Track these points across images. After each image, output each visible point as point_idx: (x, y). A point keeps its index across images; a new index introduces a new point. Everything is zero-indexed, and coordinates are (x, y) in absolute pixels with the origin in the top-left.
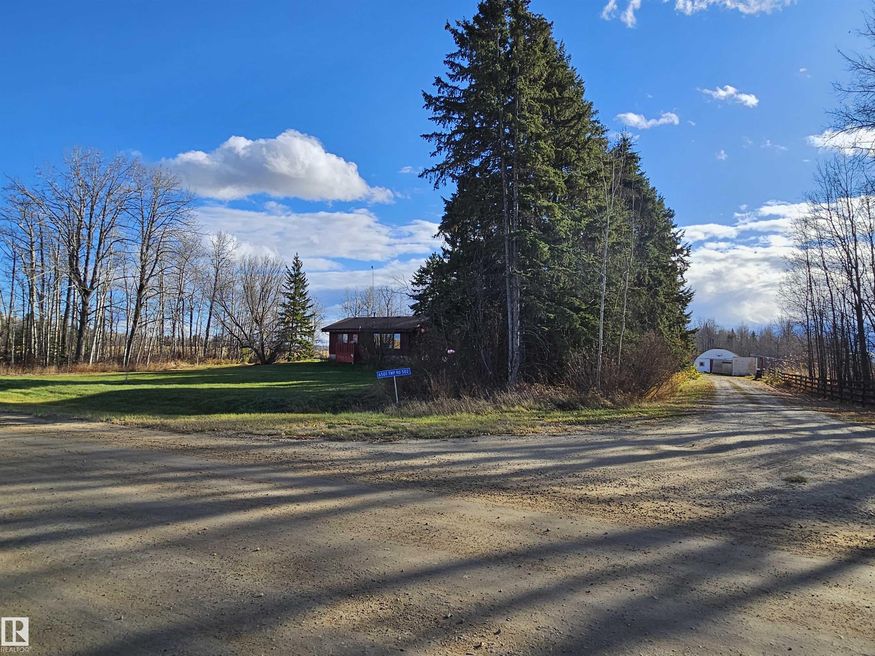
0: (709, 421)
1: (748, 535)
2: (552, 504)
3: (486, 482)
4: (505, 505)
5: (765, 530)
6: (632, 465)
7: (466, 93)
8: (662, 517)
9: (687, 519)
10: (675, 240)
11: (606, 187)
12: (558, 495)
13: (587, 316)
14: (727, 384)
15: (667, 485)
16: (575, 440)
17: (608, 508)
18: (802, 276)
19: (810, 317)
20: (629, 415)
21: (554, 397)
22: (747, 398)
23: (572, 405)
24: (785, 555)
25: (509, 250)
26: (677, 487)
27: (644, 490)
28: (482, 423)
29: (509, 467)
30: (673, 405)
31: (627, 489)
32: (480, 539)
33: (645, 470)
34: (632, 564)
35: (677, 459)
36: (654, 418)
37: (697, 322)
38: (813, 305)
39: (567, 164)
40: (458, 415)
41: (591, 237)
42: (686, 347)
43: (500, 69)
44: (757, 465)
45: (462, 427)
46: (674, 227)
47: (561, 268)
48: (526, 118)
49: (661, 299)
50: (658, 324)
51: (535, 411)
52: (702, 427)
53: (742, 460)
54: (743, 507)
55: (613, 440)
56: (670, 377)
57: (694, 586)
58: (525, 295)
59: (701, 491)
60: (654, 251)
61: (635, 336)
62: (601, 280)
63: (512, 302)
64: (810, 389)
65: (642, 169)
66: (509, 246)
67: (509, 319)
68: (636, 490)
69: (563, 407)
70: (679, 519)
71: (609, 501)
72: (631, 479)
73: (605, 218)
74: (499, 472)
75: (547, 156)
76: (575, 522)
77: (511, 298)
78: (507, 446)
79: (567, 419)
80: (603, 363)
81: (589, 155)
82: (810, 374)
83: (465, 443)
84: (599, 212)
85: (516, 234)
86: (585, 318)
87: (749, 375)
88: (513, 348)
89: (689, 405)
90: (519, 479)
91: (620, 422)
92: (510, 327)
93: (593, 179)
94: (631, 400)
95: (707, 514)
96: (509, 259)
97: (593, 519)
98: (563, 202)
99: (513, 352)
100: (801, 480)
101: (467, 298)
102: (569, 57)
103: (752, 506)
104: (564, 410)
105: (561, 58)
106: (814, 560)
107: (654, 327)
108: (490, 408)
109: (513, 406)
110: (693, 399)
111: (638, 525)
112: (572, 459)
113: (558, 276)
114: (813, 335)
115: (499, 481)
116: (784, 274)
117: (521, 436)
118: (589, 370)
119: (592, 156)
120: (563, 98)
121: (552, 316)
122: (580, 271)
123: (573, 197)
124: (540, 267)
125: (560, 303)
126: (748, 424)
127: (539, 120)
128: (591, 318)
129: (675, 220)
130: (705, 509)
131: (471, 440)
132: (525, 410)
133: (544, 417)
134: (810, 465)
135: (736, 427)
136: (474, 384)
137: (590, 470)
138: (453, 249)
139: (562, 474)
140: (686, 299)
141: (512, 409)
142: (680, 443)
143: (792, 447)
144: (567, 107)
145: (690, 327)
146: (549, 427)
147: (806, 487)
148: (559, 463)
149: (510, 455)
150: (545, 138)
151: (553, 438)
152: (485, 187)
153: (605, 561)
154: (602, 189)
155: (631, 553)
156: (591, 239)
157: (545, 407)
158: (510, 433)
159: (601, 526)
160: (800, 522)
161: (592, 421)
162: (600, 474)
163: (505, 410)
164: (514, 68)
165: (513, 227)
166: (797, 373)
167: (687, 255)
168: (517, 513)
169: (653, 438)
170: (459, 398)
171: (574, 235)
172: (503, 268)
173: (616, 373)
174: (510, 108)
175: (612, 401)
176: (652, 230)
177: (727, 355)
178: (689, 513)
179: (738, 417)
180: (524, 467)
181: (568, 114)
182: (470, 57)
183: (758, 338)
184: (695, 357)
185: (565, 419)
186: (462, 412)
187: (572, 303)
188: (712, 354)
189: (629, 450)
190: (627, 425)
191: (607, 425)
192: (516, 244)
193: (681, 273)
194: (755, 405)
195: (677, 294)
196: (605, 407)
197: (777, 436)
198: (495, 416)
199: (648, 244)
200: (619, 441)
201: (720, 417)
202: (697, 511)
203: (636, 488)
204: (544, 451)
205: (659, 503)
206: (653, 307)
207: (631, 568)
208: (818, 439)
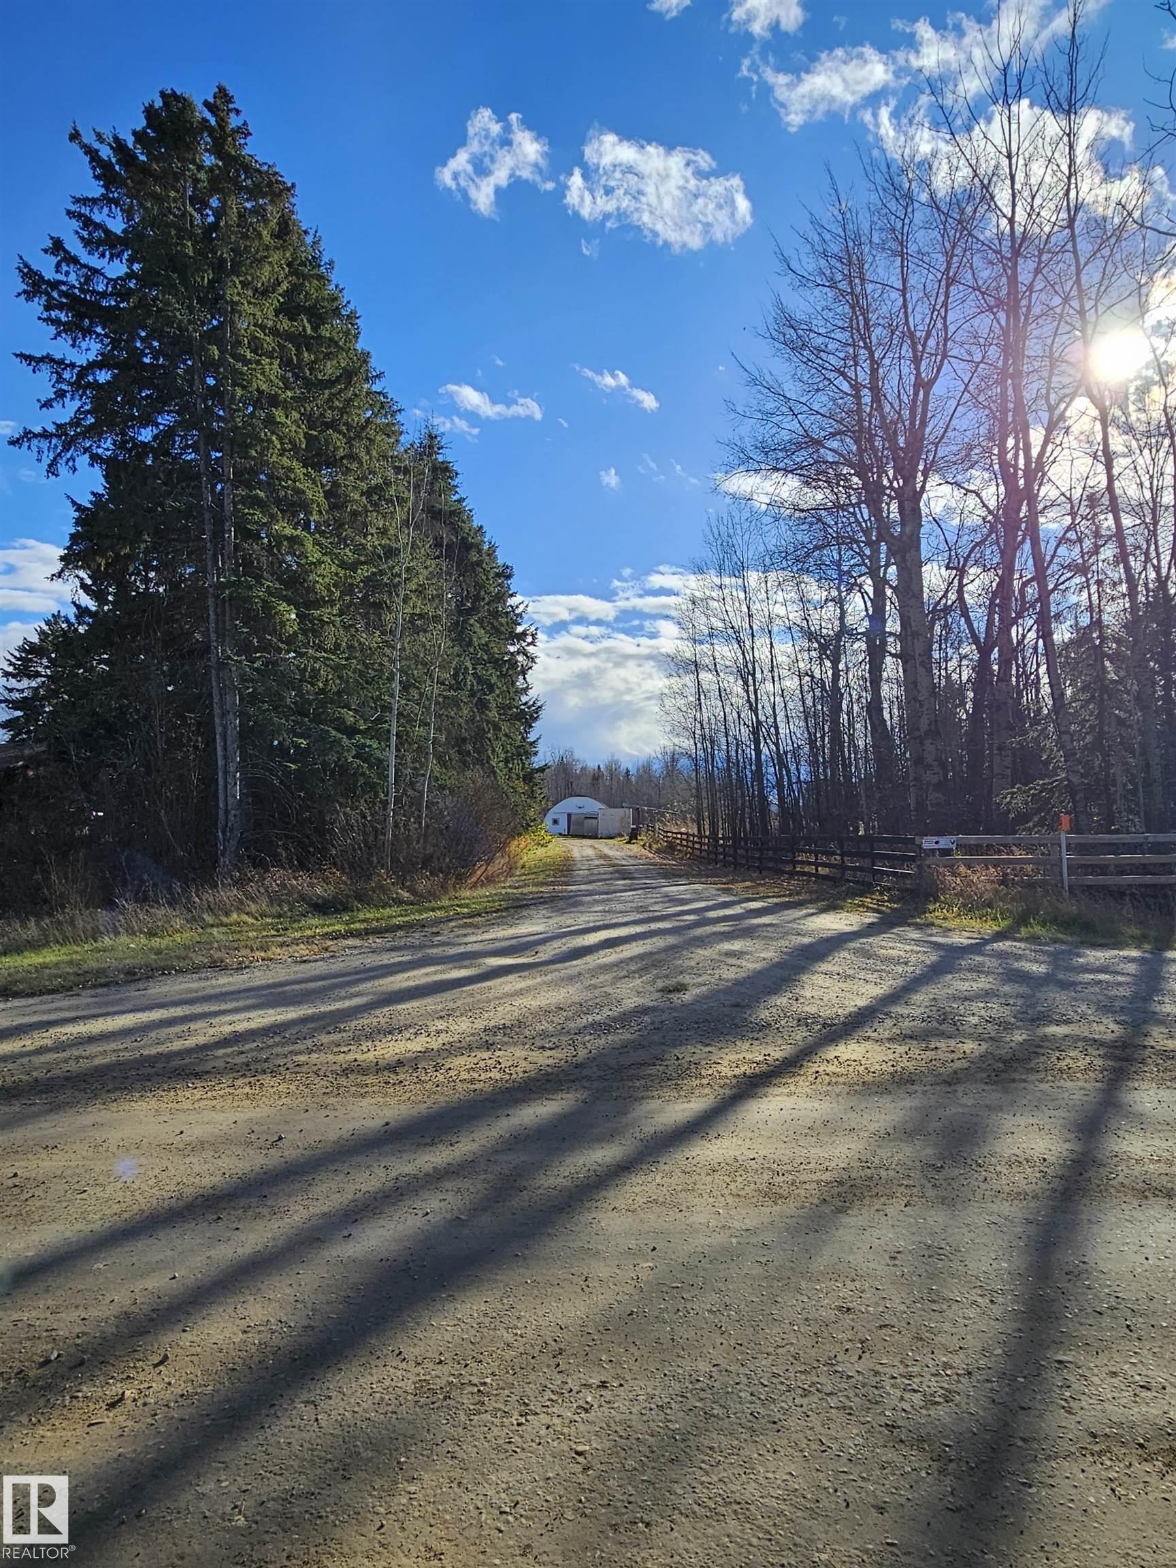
0: (561, 911)
1: (606, 1084)
2: (293, 1087)
3: (159, 1065)
4: (196, 1105)
5: (631, 1072)
6: (438, 998)
7: (119, 289)
8: (482, 1078)
9: (521, 1075)
10: (515, 618)
11: (399, 514)
12: (304, 1069)
13: (368, 742)
14: (590, 852)
15: (492, 1023)
16: (342, 965)
17: (393, 1078)
18: (690, 684)
19: (699, 745)
20: (439, 914)
21: (307, 890)
22: (617, 871)
23: (341, 903)
24: (653, 1105)
25: (217, 614)
26: (508, 1024)
27: (456, 1037)
28: (159, 952)
29: (211, 1031)
30: (509, 890)
31: (428, 1039)
32: (137, 1182)
33: (459, 1003)
34: (428, 1168)
35: (511, 978)
36: (479, 915)
37: (549, 754)
38: (702, 728)
39: (332, 462)
40: (107, 941)
41: (374, 603)
42: (532, 795)
43: (191, 254)
44: (624, 973)
45: (115, 963)
46: (512, 595)
47: (318, 655)
48: (246, 362)
49: (493, 714)
50: (489, 757)
51: (269, 920)
52: (551, 921)
53: (605, 968)
54: (602, 1041)
55: (409, 957)
56: (506, 844)
57: (525, 1183)
58: (252, 704)
59: (545, 1025)
60: (480, 635)
61: (451, 777)
62: (391, 679)
63: (224, 715)
64: (698, 853)
65: (462, 492)
66: (216, 607)
67: (219, 749)
68: (444, 1038)
69: (323, 908)
70: (507, 1077)
71: (396, 1066)
72: (437, 1022)
73: (397, 569)
74: (190, 1042)
75: (290, 442)
76: (332, 1114)
77: (221, 708)
78: (210, 991)
79: (331, 929)
80: (396, 825)
81: (368, 453)
82: (699, 831)
83: (118, 997)
84: (387, 558)
85: (229, 584)
86: (364, 745)
87: (620, 835)
88: (226, 805)
89: (534, 889)
90: (229, 1050)
91: (424, 926)
92: (220, 763)
93: (376, 497)
94: (444, 887)
95: (551, 1061)
96: (216, 632)
97: (365, 1102)
98: (322, 533)
99: (227, 812)
100: (680, 988)
101: (128, 707)
102: (331, 263)
103: (616, 1038)
104: (325, 914)
105: (315, 262)
106: (691, 1105)
107: (483, 761)
108: (178, 923)
109: (227, 914)
110: (541, 878)
111: (442, 1099)
112: (334, 1000)
113: (313, 669)
114: (702, 773)
115: (188, 1061)
116: (667, 682)
117: (240, 968)
118: (371, 839)
119: (374, 453)
120: (320, 337)
121: (303, 743)
122: (354, 661)
123: (341, 525)
124: (279, 650)
125: (317, 720)
126: (615, 912)
127: (273, 368)
128: (375, 746)
129: (514, 584)
130: (549, 1053)
131: (133, 987)
132: (250, 920)
133: (287, 929)
134: (693, 963)
135: (598, 917)
136: (146, 877)
137: (366, 1015)
138: (100, 605)
139: (315, 1029)
140: (531, 716)
141: (225, 920)
142: (516, 952)
143: (671, 940)
144: (328, 356)
145: (537, 762)
146: (295, 947)
147: (687, 997)
148: (310, 1011)
149: (214, 1008)
150: (286, 406)
151: (303, 966)
152: (164, 484)
153: (381, 1172)
154: (392, 518)
155: (428, 1149)
156: (374, 604)
157: (290, 910)
158: (217, 966)
159: (379, 1112)
160: (676, 1052)
161: (376, 928)
162: (383, 1021)
163: (211, 922)
164: (222, 261)
165: (224, 570)
166: (683, 830)
167: (532, 643)
168: (220, 1117)
169: (477, 947)
170: (110, 904)
171: (343, 594)
172: (206, 649)
173: (418, 842)
174: (214, 336)
175: (412, 890)
176: (478, 598)
177: (591, 805)
178: (524, 1064)
179: (603, 901)
180: (241, 1027)
181: (330, 369)
182: (129, 214)
183: (633, 779)
184: (545, 812)
185: (326, 930)
186: (117, 933)
187: (341, 720)
188: (571, 804)
189: (435, 973)
190: (435, 930)
191: (400, 933)
192: (231, 605)
193: (524, 673)
194: (627, 882)
195: (517, 708)
196: (399, 902)
197: (654, 926)
198: (186, 937)
199: (472, 621)
200: (419, 960)
201: (581, 904)
202: (535, 1059)
203: (443, 1035)
204: (283, 993)
205: (479, 1055)
206: (480, 729)
207: (426, 1175)
208: (705, 925)
